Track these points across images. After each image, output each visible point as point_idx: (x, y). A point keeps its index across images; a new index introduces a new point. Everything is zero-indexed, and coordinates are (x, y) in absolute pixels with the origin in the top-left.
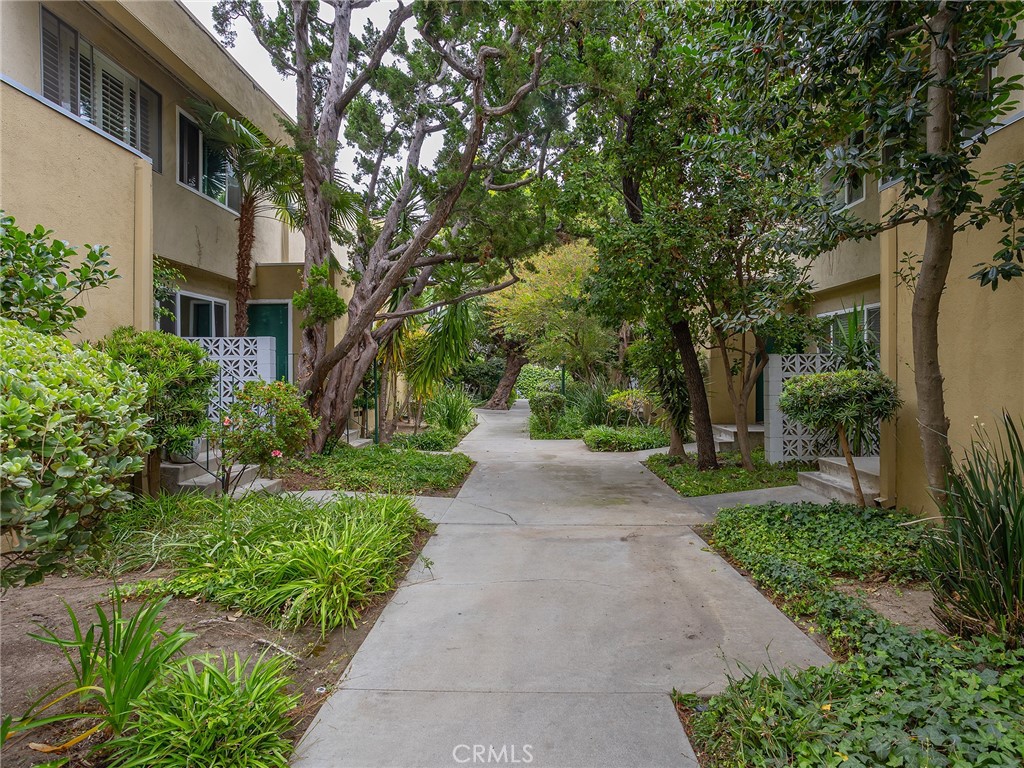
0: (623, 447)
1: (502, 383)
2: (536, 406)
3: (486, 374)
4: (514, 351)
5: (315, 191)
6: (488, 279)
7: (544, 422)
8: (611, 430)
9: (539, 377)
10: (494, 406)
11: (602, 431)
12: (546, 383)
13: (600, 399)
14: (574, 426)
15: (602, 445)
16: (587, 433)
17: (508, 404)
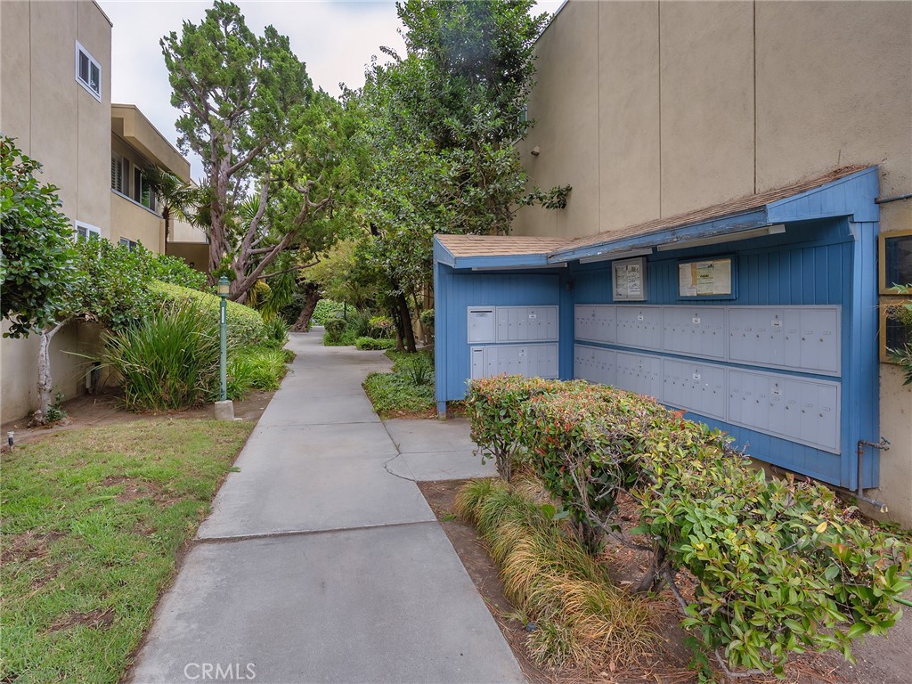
0: (376, 347)
1: (303, 313)
2: (329, 326)
3: (291, 306)
4: (312, 292)
5: (217, 217)
6: (305, 261)
7: (333, 336)
8: (371, 339)
9: (329, 309)
10: (298, 330)
11: (365, 339)
12: (335, 313)
13: (366, 322)
14: (351, 339)
15: (366, 346)
16: (358, 341)
17: (306, 328)
